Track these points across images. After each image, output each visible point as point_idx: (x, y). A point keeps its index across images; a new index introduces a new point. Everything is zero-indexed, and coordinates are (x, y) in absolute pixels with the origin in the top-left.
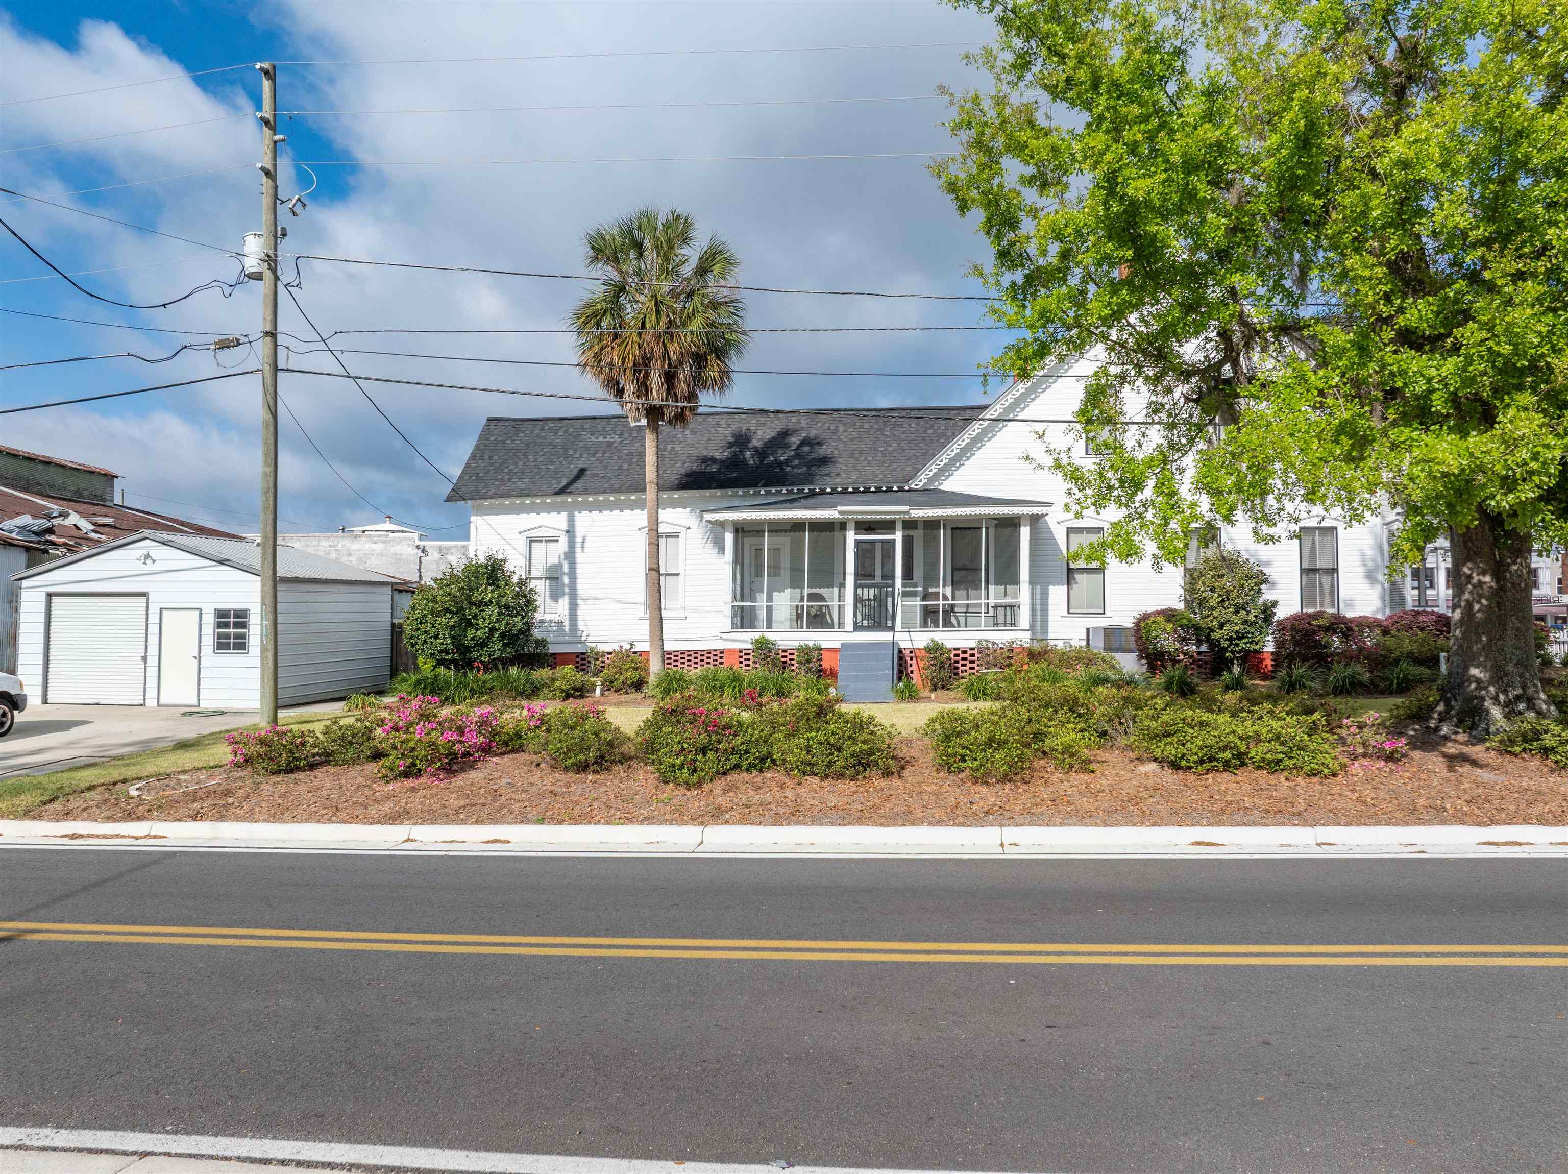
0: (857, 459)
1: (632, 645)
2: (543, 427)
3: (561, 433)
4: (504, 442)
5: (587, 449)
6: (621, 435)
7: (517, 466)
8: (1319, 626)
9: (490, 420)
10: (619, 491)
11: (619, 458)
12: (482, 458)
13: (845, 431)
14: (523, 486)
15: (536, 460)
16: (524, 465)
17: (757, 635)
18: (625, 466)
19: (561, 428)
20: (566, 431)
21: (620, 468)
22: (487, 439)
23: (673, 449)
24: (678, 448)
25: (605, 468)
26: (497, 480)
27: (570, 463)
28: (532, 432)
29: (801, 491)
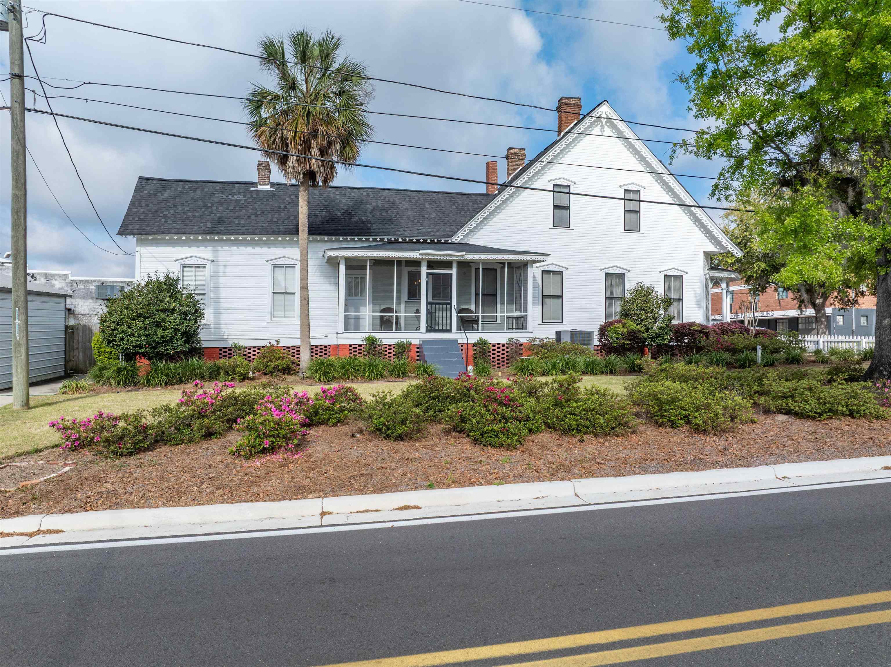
0: (413, 221)
1: (278, 342)
2: (184, 187)
3: (199, 191)
4: (155, 195)
5: (221, 204)
6: (245, 196)
7: (169, 212)
8: (696, 331)
9: (141, 178)
10: (254, 233)
11: (247, 211)
12: (140, 205)
13: (400, 203)
14: (178, 227)
15: (183, 209)
16: (175, 211)
17: (367, 335)
18: (253, 217)
19: (198, 188)
20: (202, 190)
21: (249, 217)
22: (142, 192)
23: (285, 207)
24: (289, 207)
25: (238, 217)
26: (156, 222)
27: (211, 212)
28: (176, 189)
29: (382, 240)
